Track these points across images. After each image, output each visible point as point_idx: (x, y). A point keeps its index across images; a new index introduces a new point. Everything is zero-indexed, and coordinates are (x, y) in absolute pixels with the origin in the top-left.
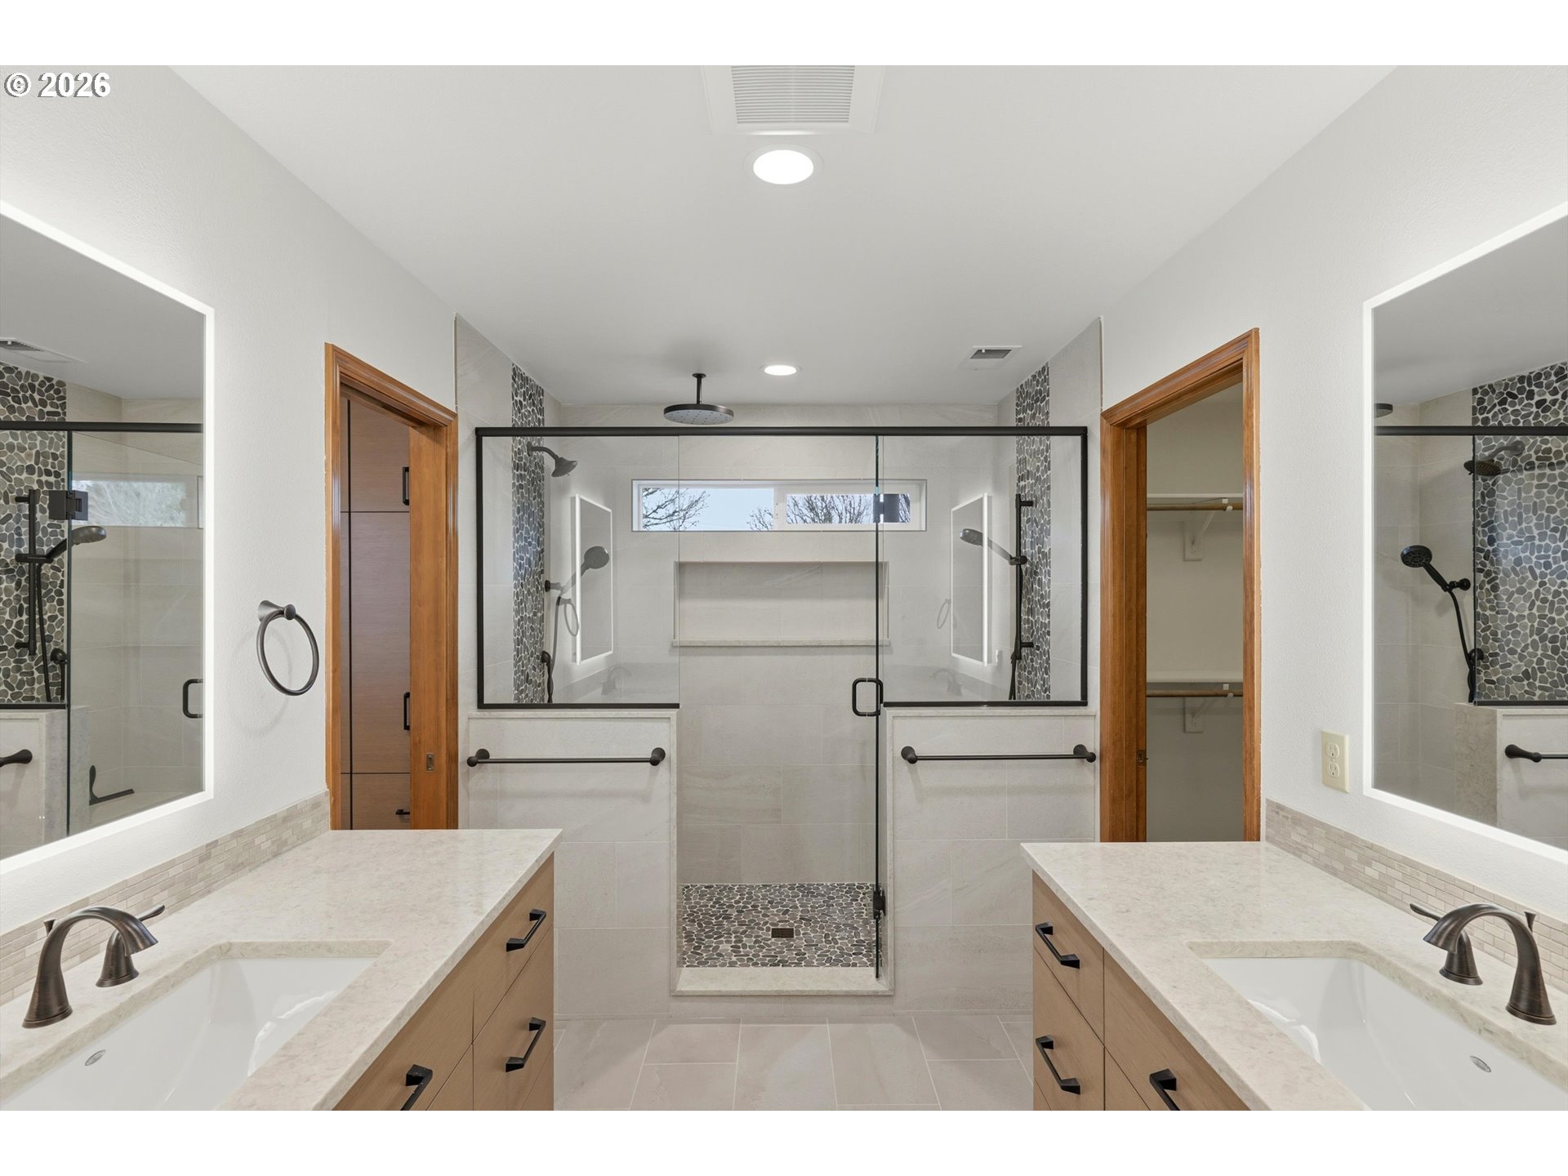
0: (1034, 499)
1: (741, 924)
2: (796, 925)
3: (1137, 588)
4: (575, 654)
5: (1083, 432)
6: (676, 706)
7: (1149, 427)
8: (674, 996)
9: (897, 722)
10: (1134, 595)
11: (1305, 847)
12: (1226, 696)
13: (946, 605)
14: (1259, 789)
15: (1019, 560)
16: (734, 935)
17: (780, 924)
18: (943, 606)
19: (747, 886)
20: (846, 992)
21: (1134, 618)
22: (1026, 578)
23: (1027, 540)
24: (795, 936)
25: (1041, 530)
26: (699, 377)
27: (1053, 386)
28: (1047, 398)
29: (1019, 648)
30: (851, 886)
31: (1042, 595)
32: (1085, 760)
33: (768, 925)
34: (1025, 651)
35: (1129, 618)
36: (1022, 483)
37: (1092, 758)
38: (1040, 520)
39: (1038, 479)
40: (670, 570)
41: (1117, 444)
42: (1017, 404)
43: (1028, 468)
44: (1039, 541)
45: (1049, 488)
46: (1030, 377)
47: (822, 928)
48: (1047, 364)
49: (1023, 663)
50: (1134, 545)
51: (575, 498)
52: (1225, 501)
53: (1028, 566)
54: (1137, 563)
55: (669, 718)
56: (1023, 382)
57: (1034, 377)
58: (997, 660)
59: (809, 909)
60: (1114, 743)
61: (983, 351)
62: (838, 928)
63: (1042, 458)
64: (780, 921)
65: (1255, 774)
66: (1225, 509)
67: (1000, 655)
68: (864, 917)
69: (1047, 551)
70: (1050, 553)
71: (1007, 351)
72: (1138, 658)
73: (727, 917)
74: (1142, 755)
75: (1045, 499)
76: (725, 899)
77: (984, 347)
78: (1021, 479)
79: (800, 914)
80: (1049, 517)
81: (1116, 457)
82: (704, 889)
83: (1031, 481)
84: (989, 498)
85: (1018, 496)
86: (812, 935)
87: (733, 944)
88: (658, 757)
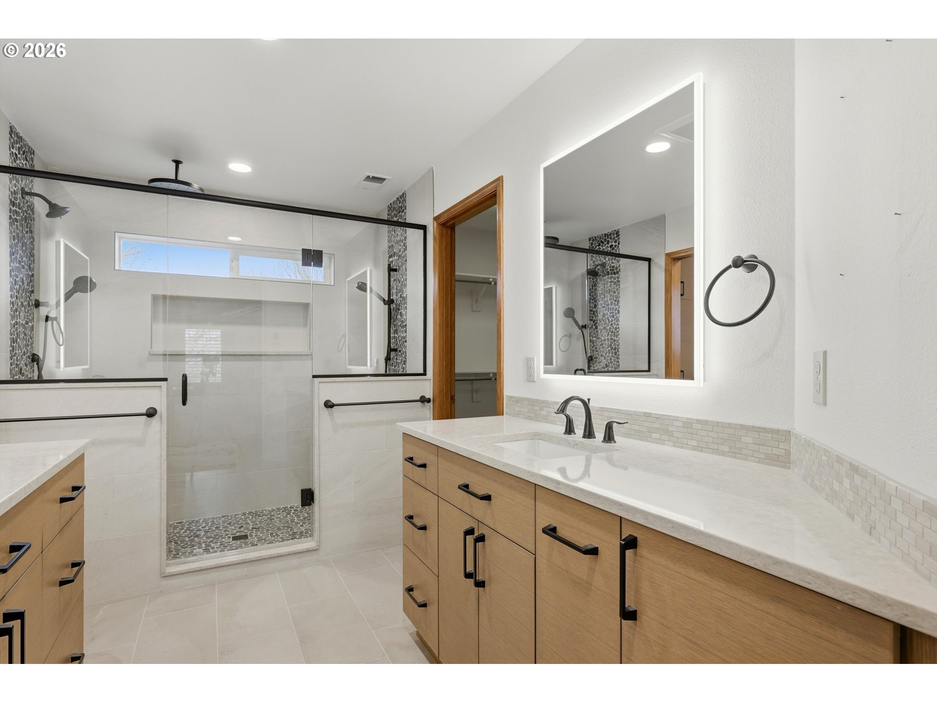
0: (398, 268)
1: (208, 538)
2: (249, 532)
3: (451, 312)
4: (59, 362)
5: (424, 228)
6: (165, 380)
7: (457, 228)
8: (163, 577)
9: (321, 385)
10: (449, 315)
11: (521, 411)
12: (491, 379)
13: (343, 339)
14: (503, 392)
15: (389, 302)
16: (203, 544)
17: (238, 533)
18: (341, 340)
19: (210, 518)
20: (288, 552)
21: (449, 326)
22: (393, 313)
23: (394, 291)
24: (249, 538)
25: (402, 285)
26: (177, 163)
27: (409, 204)
28: (405, 211)
29: (389, 352)
30: (285, 508)
31: (402, 322)
32: (426, 402)
33: (229, 535)
34: (393, 354)
35: (447, 326)
36: (391, 259)
37: (429, 401)
38: (401, 279)
39: (399, 256)
40: (149, 301)
41: (441, 235)
42: (388, 214)
43: (394, 250)
44: (401, 291)
45: (406, 260)
46: (395, 199)
47: (268, 530)
48: (405, 191)
49: (392, 362)
50: (449, 289)
51: (59, 242)
52: (491, 280)
53: (394, 306)
54: (451, 298)
55: (161, 386)
56: (392, 202)
57: (398, 199)
58: (375, 365)
59: (258, 523)
60: (440, 392)
61: (371, 177)
62: (279, 529)
63: (402, 244)
64: (237, 532)
65: (502, 385)
66: (491, 284)
67: (377, 362)
68: (296, 521)
69: (405, 296)
70: (406, 297)
71: (384, 179)
72: (451, 348)
73: (197, 536)
74: (453, 398)
75: (404, 267)
76: (194, 527)
77: (371, 175)
78: (390, 257)
79: (251, 526)
80: (406, 276)
81: (441, 241)
82: (175, 524)
83: (396, 258)
84: (371, 271)
85: (389, 265)
86: (261, 535)
87: (204, 548)
88: (151, 413)
